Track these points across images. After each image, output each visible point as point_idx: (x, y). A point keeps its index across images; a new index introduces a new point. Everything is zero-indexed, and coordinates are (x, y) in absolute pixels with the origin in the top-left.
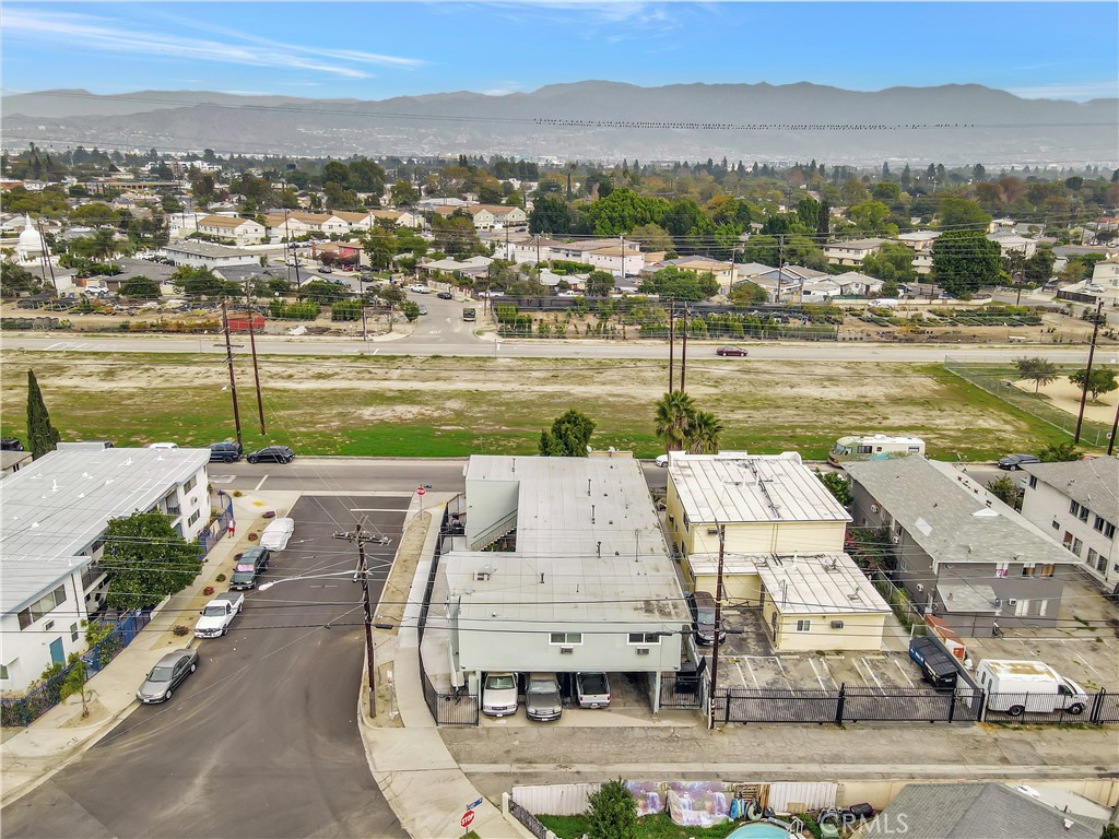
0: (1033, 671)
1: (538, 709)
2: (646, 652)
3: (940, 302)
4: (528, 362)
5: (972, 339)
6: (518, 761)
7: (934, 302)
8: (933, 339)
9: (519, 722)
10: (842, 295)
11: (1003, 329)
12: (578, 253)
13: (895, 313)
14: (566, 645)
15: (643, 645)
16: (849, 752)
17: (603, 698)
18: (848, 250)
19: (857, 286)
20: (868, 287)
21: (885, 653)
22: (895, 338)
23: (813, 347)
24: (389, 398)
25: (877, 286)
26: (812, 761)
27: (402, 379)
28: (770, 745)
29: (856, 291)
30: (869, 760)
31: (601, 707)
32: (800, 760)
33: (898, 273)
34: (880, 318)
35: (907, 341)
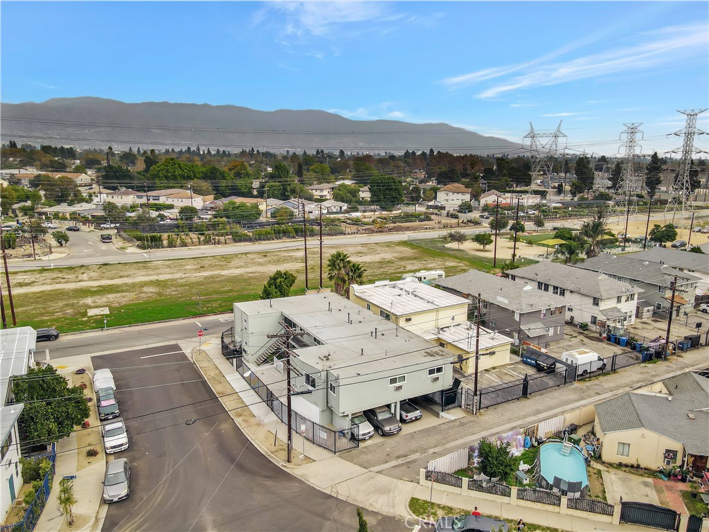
0: (586, 353)
1: (391, 427)
2: (437, 379)
3: (378, 213)
4: (176, 261)
5: (408, 229)
6: (398, 457)
7: (376, 213)
8: (390, 230)
9: (378, 440)
10: (329, 213)
11: (417, 223)
12: (157, 198)
13: (363, 220)
14: (398, 384)
15: (436, 375)
16: (541, 408)
17: (417, 413)
18: (316, 190)
19: (335, 207)
20: (341, 208)
21: (513, 364)
22: (373, 231)
23: (335, 239)
24: (95, 292)
25: (345, 207)
26: (530, 415)
27: (91, 279)
28: (506, 414)
29: (334, 210)
30: (551, 408)
31: (417, 419)
32: (525, 416)
33: (354, 199)
34: (356, 222)
35: (380, 232)
